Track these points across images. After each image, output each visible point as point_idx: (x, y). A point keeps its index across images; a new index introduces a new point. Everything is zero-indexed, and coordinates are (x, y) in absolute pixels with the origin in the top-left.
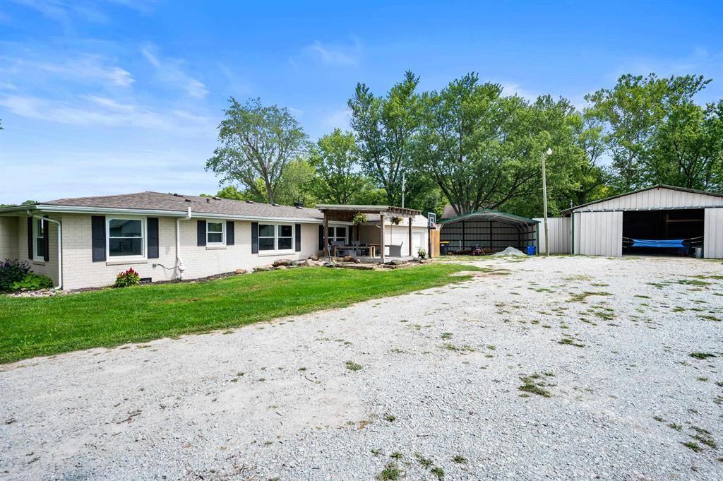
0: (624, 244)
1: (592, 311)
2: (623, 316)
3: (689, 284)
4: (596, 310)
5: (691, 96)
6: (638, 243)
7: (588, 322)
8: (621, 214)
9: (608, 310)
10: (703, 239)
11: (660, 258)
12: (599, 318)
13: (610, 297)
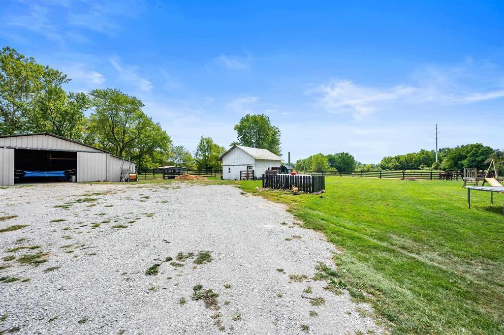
0: (15, 175)
1: (12, 258)
2: (54, 250)
3: (84, 201)
4: (17, 255)
5: (60, 84)
6: (28, 174)
7: (14, 280)
8: (13, 150)
9: (33, 248)
10: (76, 170)
11: (49, 184)
12: (27, 266)
13: (25, 230)
